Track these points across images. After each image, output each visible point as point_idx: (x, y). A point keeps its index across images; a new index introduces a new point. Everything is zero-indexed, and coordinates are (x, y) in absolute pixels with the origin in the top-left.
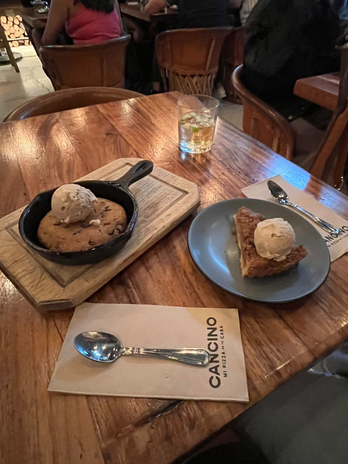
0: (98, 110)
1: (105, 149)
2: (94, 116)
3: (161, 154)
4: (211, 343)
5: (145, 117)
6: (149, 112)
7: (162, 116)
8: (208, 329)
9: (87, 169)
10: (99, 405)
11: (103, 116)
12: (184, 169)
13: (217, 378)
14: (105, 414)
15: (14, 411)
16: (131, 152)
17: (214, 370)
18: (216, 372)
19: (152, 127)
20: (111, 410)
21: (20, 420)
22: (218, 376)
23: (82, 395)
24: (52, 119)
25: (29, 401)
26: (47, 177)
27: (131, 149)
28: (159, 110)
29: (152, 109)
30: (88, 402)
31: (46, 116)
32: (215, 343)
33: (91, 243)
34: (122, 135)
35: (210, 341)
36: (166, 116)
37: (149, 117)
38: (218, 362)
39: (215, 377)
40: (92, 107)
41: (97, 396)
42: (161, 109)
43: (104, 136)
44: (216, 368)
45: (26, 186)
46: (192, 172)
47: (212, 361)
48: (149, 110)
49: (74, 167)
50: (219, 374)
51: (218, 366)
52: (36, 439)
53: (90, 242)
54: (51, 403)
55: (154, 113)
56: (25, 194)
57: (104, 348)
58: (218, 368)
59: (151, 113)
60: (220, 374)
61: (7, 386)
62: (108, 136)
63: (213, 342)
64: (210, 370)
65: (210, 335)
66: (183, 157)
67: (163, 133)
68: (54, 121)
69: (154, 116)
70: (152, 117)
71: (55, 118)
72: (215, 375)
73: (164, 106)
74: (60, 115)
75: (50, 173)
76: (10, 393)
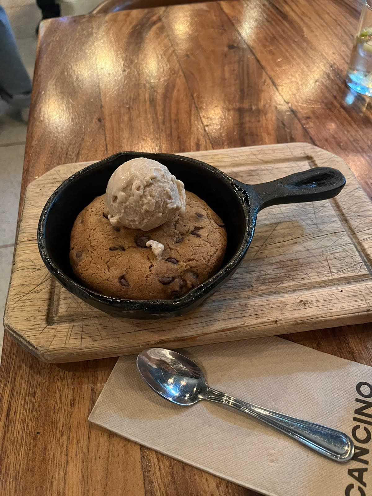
0: (222, 9)
1: (223, 71)
2: (214, 18)
3: (312, 89)
4: (358, 427)
5: (293, 27)
6: (302, 19)
7: (322, 28)
8: (357, 400)
9: (192, 96)
10: (157, 467)
11: (228, 18)
12: (349, 119)
13: (360, 489)
14: (164, 485)
15: (38, 433)
16: (263, 80)
17: (356, 474)
18: (360, 479)
19: (305, 45)
20: (175, 483)
21: (45, 448)
22: (362, 486)
23: (136, 443)
24: (153, 16)
25: (60, 425)
26: (133, 99)
27: (264, 75)
28: (318, 18)
29: (307, 16)
30: (143, 457)
31: (146, 11)
32: (366, 429)
33: (123, 280)
34: (254, 51)
35: (358, 423)
36: (329, 30)
37: (300, 27)
38: (366, 462)
39: (356, 487)
40: (214, 3)
41: (157, 452)
42: (322, 19)
43: (226, 49)
44: (361, 471)
45: (103, 109)
46: (363, 127)
47: (355, 458)
48: (302, 17)
49: (173, 90)
50: (365, 485)
51: (366, 470)
52: (62, 484)
53: (123, 277)
54: (89, 438)
55: (310, 23)
56: (99, 120)
57: (183, 383)
58: (365, 473)
59: (306, 23)
60: (367, 485)
61: (35, 393)
62: (232, 50)
63: (362, 425)
64: (350, 472)
65: (358, 411)
66: (350, 100)
67: (322, 55)
68: (155, 18)
69: (309, 27)
70: (305, 29)
71: (157, 15)
72: (357, 484)
73: (328, 14)
74: (165, 11)
75: (138, 94)
76: (37, 405)
